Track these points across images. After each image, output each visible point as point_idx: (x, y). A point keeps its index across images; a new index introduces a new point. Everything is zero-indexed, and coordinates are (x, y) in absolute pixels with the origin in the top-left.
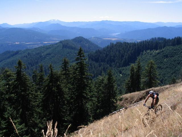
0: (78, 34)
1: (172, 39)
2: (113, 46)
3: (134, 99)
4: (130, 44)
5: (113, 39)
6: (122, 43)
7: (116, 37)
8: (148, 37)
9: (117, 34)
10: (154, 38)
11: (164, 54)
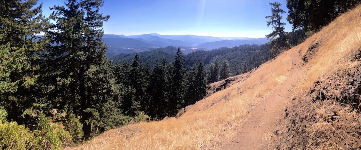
0: (170, 44)
1: (232, 48)
2: (194, 53)
3: (216, 87)
4: (205, 52)
5: (194, 49)
7: (196, 47)
8: (216, 48)
9: (196, 45)
10: (220, 48)
11: (228, 58)
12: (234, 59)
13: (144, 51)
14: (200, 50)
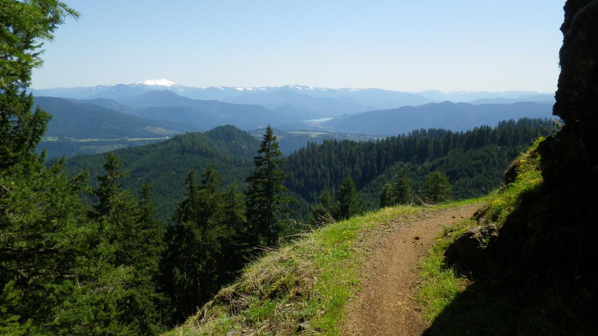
0: (222, 120)
1: (468, 132)
2: (314, 151)
4: (357, 146)
5: (314, 135)
6: (338, 142)
7: (320, 127)
8: (404, 130)
9: (324, 120)
10: (420, 130)
12: (471, 176)
13: (121, 146)
14: (339, 139)
